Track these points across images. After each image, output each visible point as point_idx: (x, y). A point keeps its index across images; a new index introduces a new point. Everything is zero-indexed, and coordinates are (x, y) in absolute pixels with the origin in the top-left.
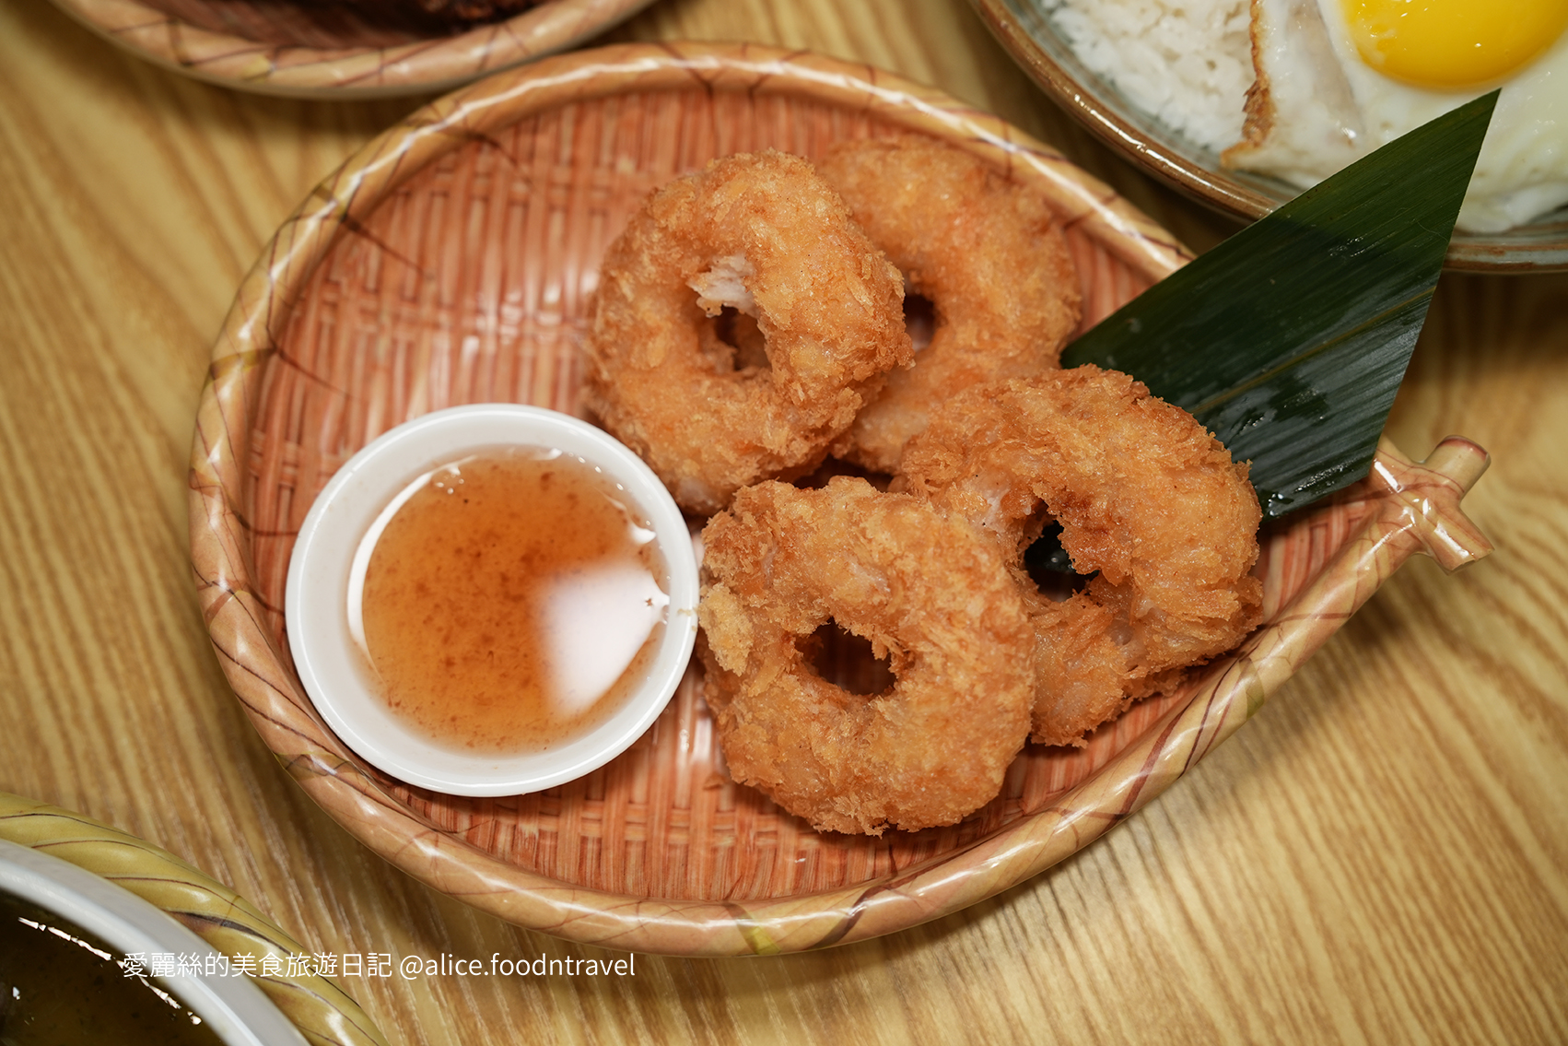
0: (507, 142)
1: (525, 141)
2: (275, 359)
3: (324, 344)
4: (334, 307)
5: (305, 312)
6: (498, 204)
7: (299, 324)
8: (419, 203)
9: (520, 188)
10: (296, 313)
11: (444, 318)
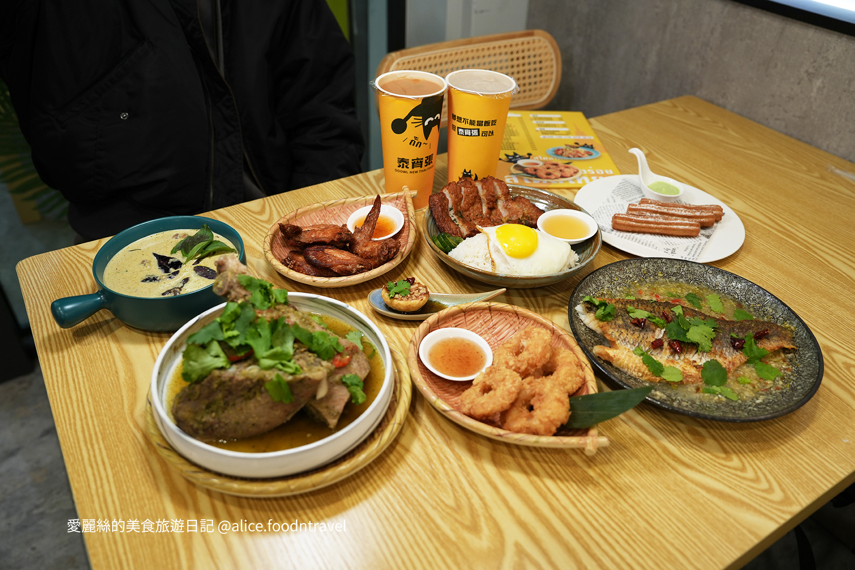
0: (521, 318)
1: (523, 321)
2: (463, 314)
3: (472, 321)
4: (478, 318)
5: (473, 314)
6: (512, 328)
7: (471, 314)
8: (502, 317)
9: (517, 328)
10: (472, 312)
11: (490, 335)
